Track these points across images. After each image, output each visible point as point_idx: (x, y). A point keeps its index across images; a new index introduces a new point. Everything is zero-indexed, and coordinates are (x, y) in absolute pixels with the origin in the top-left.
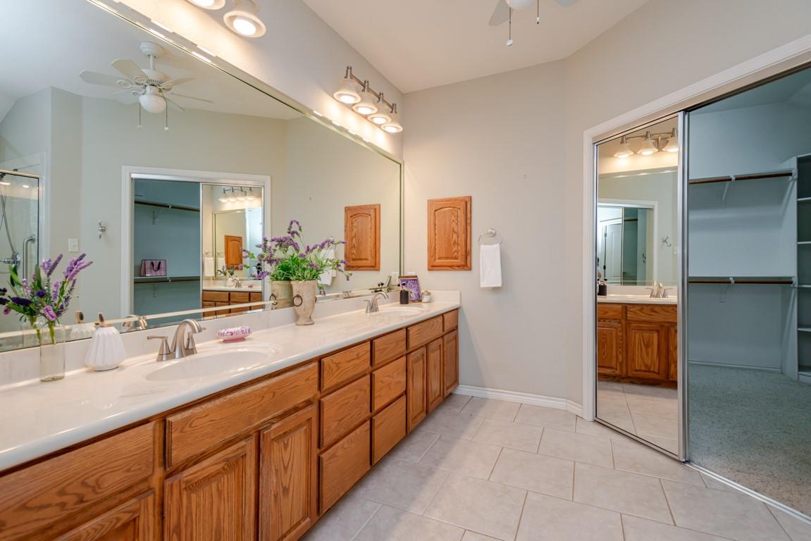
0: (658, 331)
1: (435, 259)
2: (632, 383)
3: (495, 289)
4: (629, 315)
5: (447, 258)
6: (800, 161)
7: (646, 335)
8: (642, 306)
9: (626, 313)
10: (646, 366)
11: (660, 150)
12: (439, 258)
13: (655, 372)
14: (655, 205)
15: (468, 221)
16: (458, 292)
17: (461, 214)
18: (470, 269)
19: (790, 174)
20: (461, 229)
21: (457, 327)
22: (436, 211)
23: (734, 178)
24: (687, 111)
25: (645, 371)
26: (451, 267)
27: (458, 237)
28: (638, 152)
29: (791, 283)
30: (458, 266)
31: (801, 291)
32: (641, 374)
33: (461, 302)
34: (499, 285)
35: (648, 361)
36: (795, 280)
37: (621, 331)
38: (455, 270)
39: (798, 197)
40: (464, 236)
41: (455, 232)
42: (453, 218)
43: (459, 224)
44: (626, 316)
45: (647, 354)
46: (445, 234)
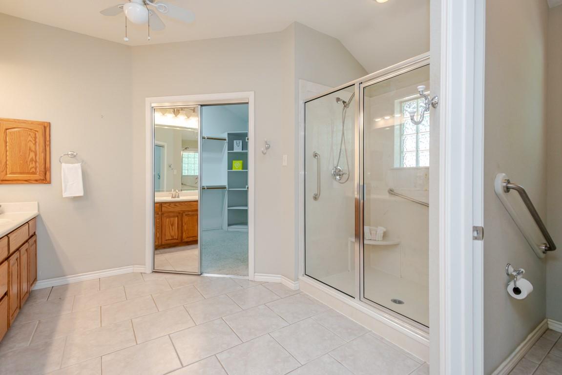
0: (177, 216)
1: (7, 174)
2: (164, 248)
3: (76, 199)
4: (163, 209)
5: (21, 173)
6: (229, 134)
7: (172, 219)
8: (170, 203)
9: (162, 208)
10: (172, 236)
11: (176, 116)
12: (12, 173)
13: (176, 239)
14: (166, 145)
15: (48, 143)
16: (37, 202)
17: (40, 137)
18: (50, 183)
19: (225, 140)
20: (39, 149)
21: (35, 233)
22: (7, 129)
23: (206, 138)
24: (202, 106)
25: (171, 239)
26: (28, 181)
27: (36, 156)
28: (165, 115)
29: (225, 188)
30: (36, 181)
31: (229, 191)
32: (169, 242)
33: (39, 211)
34: (81, 194)
35: (173, 234)
36: (227, 187)
37: (159, 219)
38: (32, 183)
39: (228, 150)
40: (43, 155)
41: (32, 151)
42: (30, 138)
43: (37, 144)
44: (162, 210)
45: (172, 229)
46: (20, 152)
